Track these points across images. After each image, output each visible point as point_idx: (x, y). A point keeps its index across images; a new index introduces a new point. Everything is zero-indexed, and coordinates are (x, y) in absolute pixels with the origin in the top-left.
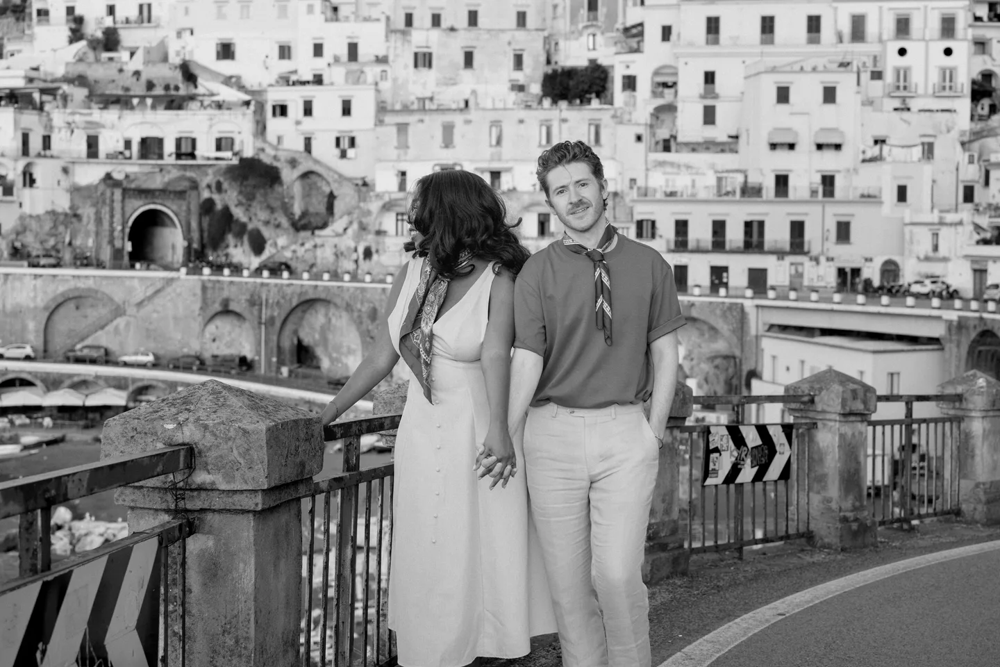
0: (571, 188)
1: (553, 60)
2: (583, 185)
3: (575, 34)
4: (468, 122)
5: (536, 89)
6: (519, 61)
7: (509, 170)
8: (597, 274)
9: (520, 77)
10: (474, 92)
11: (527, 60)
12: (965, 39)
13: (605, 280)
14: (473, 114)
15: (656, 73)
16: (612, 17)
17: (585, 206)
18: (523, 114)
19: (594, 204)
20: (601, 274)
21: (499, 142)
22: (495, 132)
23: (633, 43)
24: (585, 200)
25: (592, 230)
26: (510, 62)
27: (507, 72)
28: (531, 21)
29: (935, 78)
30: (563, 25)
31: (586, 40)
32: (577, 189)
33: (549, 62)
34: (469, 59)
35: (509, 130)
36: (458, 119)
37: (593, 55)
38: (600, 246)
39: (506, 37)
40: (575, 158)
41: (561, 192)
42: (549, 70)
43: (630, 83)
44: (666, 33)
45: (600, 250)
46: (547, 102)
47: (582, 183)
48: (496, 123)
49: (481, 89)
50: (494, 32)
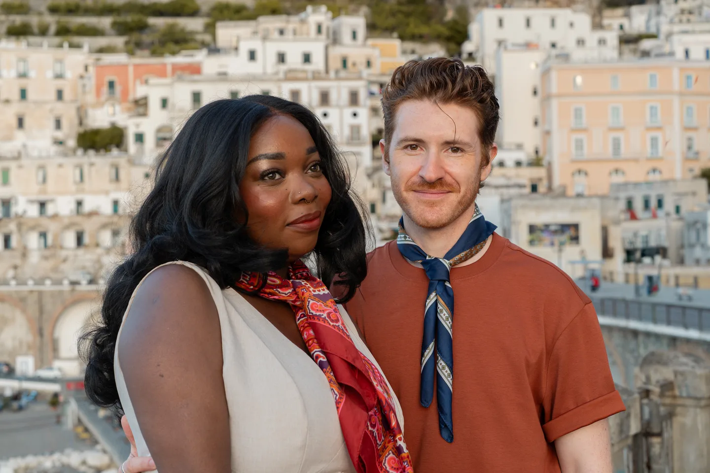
0: (433, 149)
1: (85, 122)
2: (456, 150)
3: (99, 105)
4: (20, 167)
5: (72, 143)
6: (58, 124)
7: (52, 201)
8: (430, 303)
9: (60, 135)
10: (24, 146)
11: (65, 123)
12: (365, 106)
13: (444, 316)
14: (24, 161)
15: (159, 130)
16: (125, 93)
17: (447, 189)
18: (61, 160)
19: (463, 189)
20: (436, 303)
21: (44, 180)
22: (41, 174)
23: (141, 110)
24: (448, 179)
25: (445, 230)
26: (52, 124)
27: (50, 132)
28: (67, 95)
29: (347, 132)
30: (90, 98)
31: (108, 109)
32: (443, 154)
33: (81, 123)
34: (21, 123)
35: (52, 171)
36: (13, 165)
37: (113, 119)
38: (448, 256)
39: (48, 107)
40: (460, 97)
41: (413, 147)
42: (81, 130)
43: (140, 138)
44: (164, 103)
45: (446, 263)
46: (80, 152)
47: (454, 147)
48: (42, 167)
49: (30, 143)
50: (39, 103)
